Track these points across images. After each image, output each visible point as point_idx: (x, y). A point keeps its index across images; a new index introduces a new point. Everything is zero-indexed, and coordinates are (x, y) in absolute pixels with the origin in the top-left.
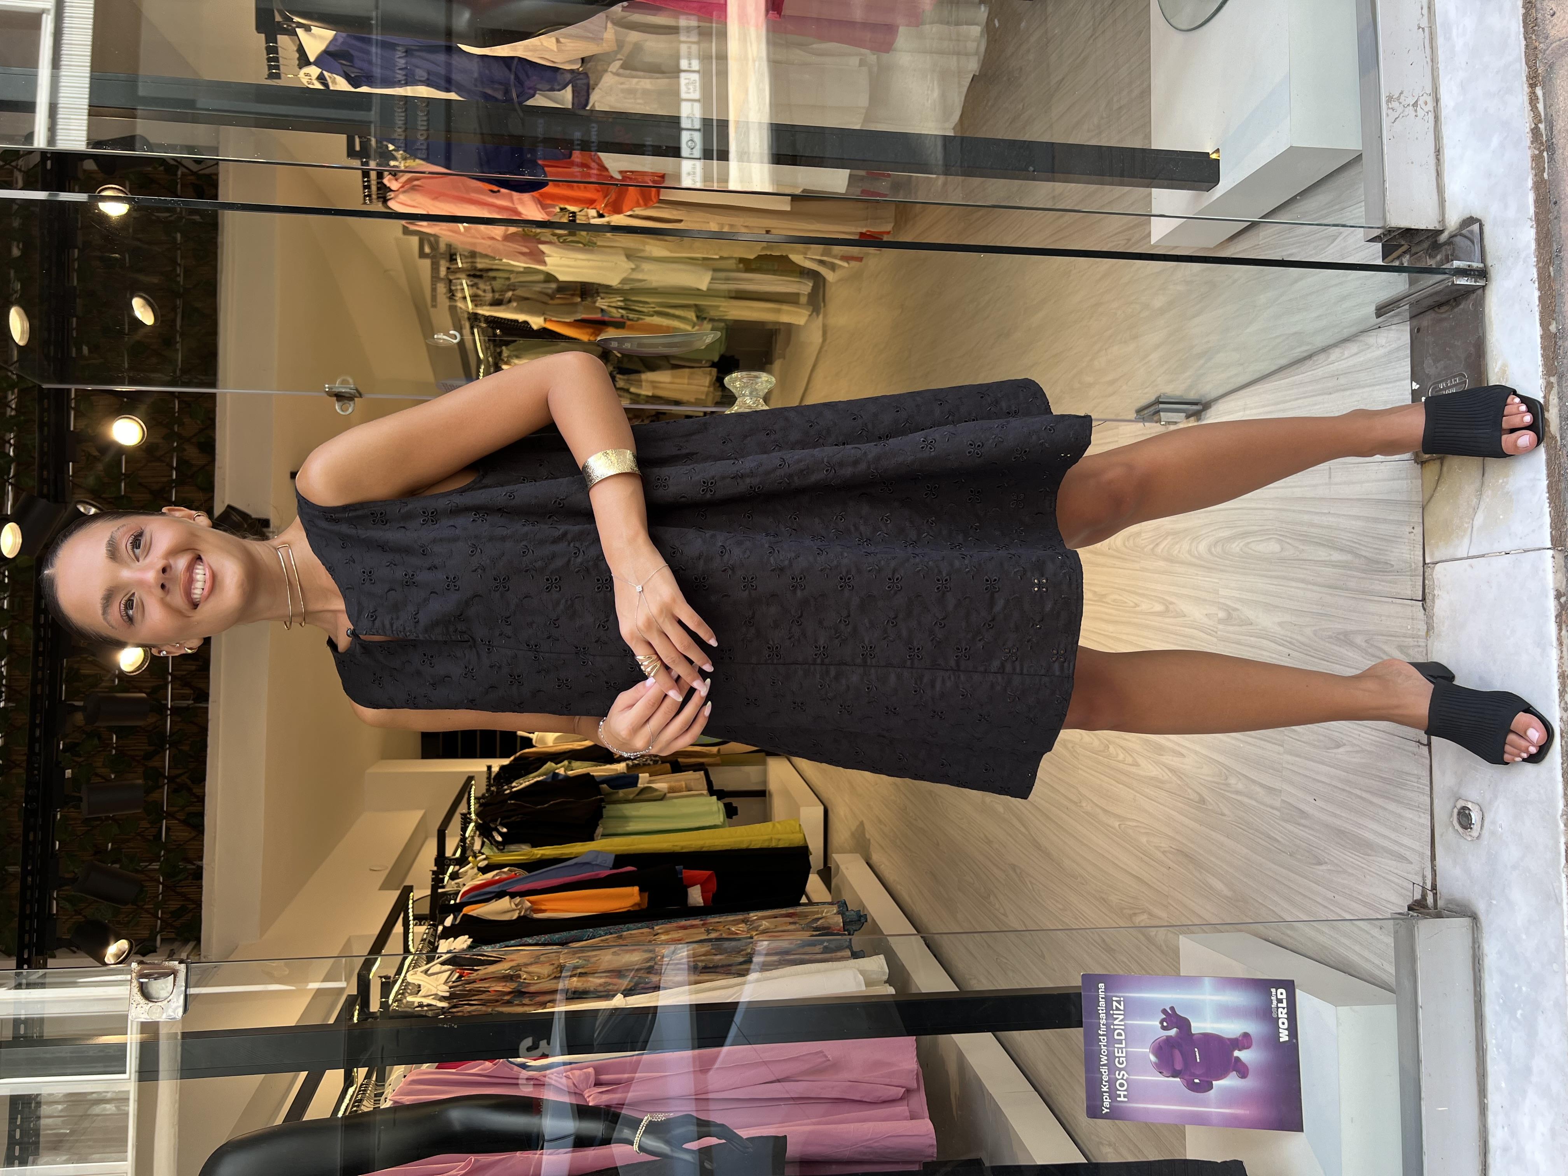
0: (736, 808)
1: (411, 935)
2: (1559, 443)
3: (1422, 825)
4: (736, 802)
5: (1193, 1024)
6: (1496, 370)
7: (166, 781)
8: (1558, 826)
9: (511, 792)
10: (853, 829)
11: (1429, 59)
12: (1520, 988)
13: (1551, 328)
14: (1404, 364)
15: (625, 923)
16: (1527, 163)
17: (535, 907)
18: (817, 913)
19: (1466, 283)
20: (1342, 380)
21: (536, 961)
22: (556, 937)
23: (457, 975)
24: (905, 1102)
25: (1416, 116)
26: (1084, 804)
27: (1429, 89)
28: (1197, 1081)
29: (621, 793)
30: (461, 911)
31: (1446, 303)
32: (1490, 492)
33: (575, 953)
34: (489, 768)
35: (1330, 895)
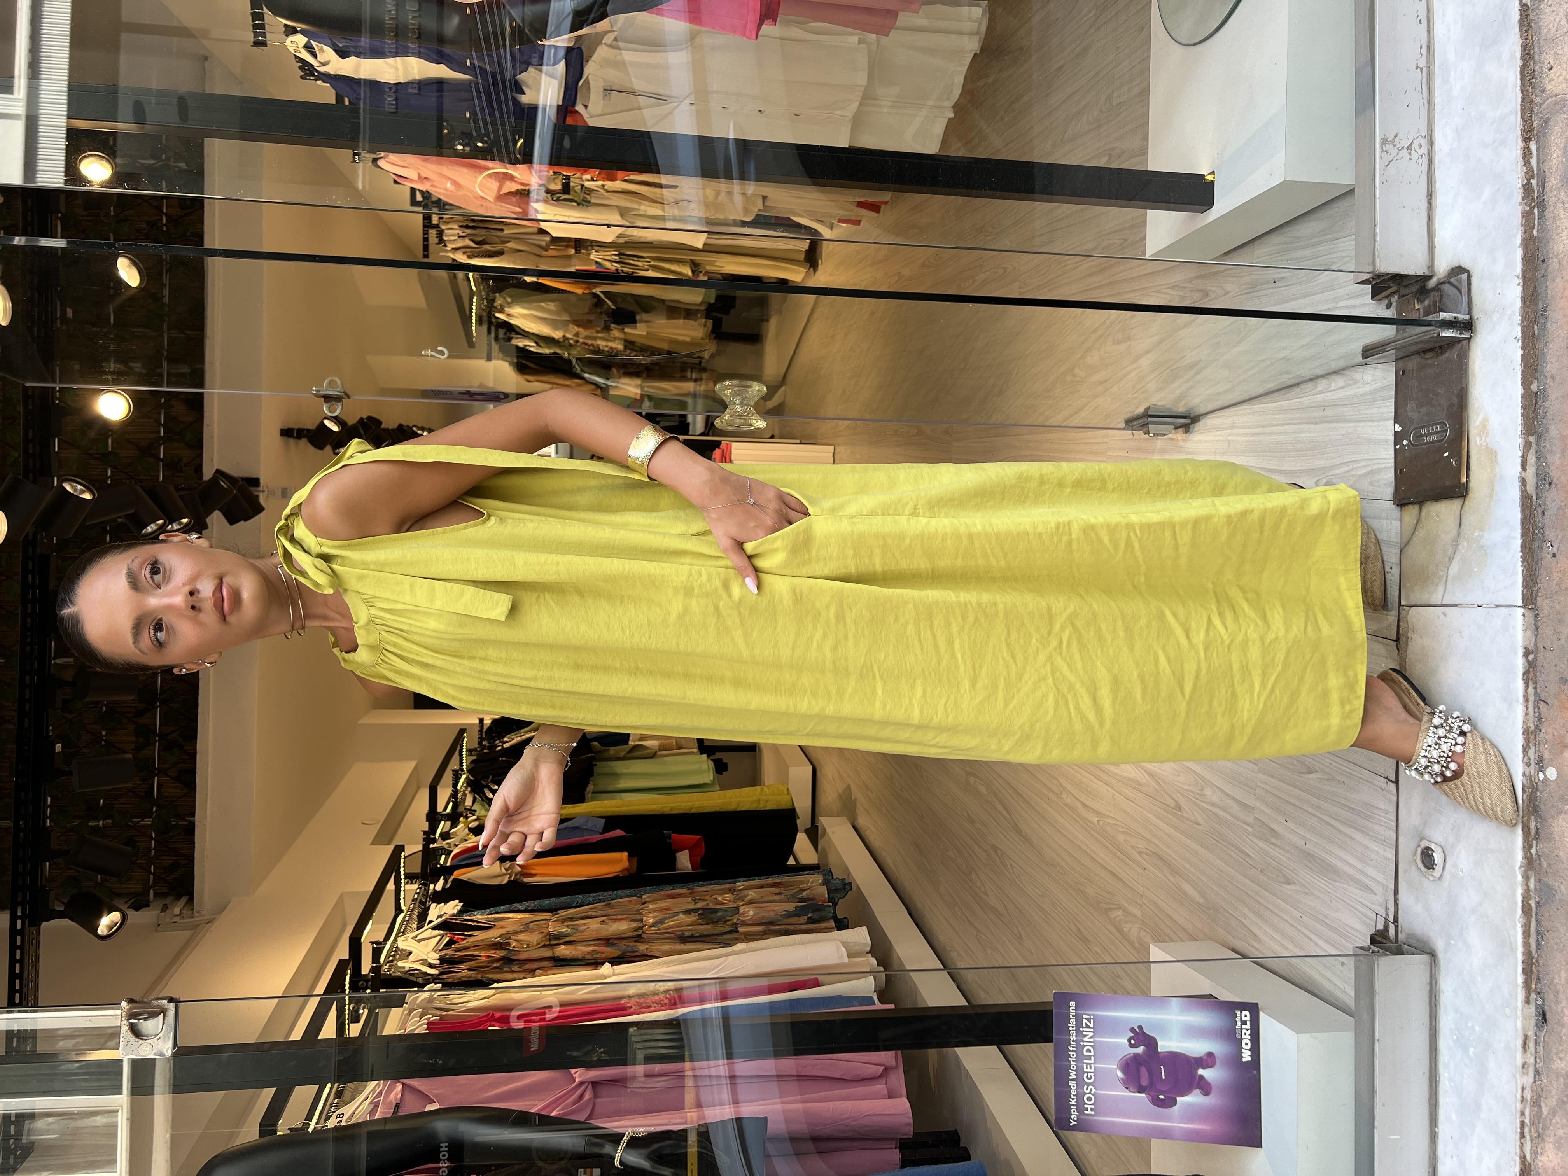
0: (726, 764)
1: (402, 894)
2: (1534, 503)
3: (1387, 859)
4: (725, 757)
5: (1159, 1043)
6: (1477, 423)
7: (157, 738)
8: (1516, 877)
9: (503, 748)
10: (840, 791)
11: (1425, 101)
12: (1473, 1028)
13: (1532, 387)
14: (1388, 404)
15: (614, 890)
16: (1517, 219)
17: (525, 871)
18: (802, 882)
19: (1451, 335)
20: (1329, 412)
21: (526, 927)
22: (546, 902)
23: (448, 939)
24: (884, 1080)
25: (1410, 159)
26: (1064, 796)
27: (1424, 132)
28: (1161, 1097)
29: (613, 750)
30: (452, 874)
31: (1432, 350)
32: (1465, 544)
33: (564, 921)
34: (481, 720)
35: (1297, 914)
